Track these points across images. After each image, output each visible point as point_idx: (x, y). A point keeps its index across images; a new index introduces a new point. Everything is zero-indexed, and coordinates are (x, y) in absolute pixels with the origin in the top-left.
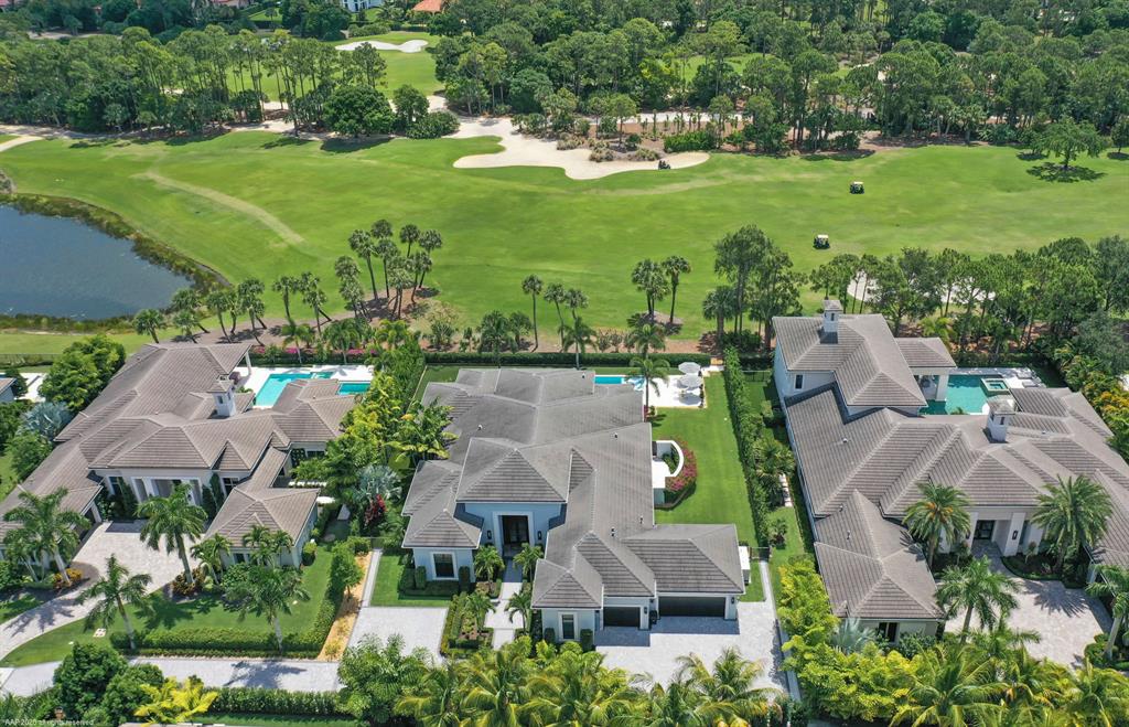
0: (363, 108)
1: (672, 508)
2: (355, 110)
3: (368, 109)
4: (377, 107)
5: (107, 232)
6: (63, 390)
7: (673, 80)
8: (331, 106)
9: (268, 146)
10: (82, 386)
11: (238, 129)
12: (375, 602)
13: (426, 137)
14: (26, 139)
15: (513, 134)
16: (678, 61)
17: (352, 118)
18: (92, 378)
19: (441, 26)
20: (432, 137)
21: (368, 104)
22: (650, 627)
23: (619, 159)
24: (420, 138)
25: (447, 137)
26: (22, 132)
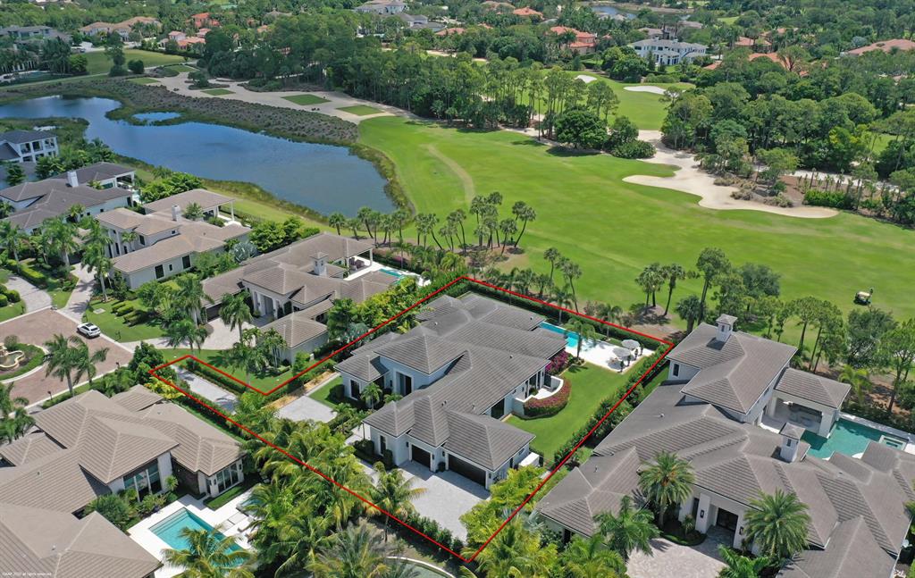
0: (581, 127)
1: (526, 420)
2: (575, 127)
3: (585, 128)
4: (593, 128)
5: (381, 174)
6: (260, 238)
7: (860, 149)
8: (560, 122)
9: (515, 143)
10: (271, 240)
11: (507, 130)
12: (312, 397)
13: (624, 157)
14: (387, 114)
15: (694, 167)
16: (870, 133)
17: (571, 133)
18: (278, 238)
19: (704, 81)
20: (628, 158)
21: (586, 125)
22: (437, 471)
23: (756, 200)
24: (619, 156)
25: (641, 160)
26: (387, 110)
